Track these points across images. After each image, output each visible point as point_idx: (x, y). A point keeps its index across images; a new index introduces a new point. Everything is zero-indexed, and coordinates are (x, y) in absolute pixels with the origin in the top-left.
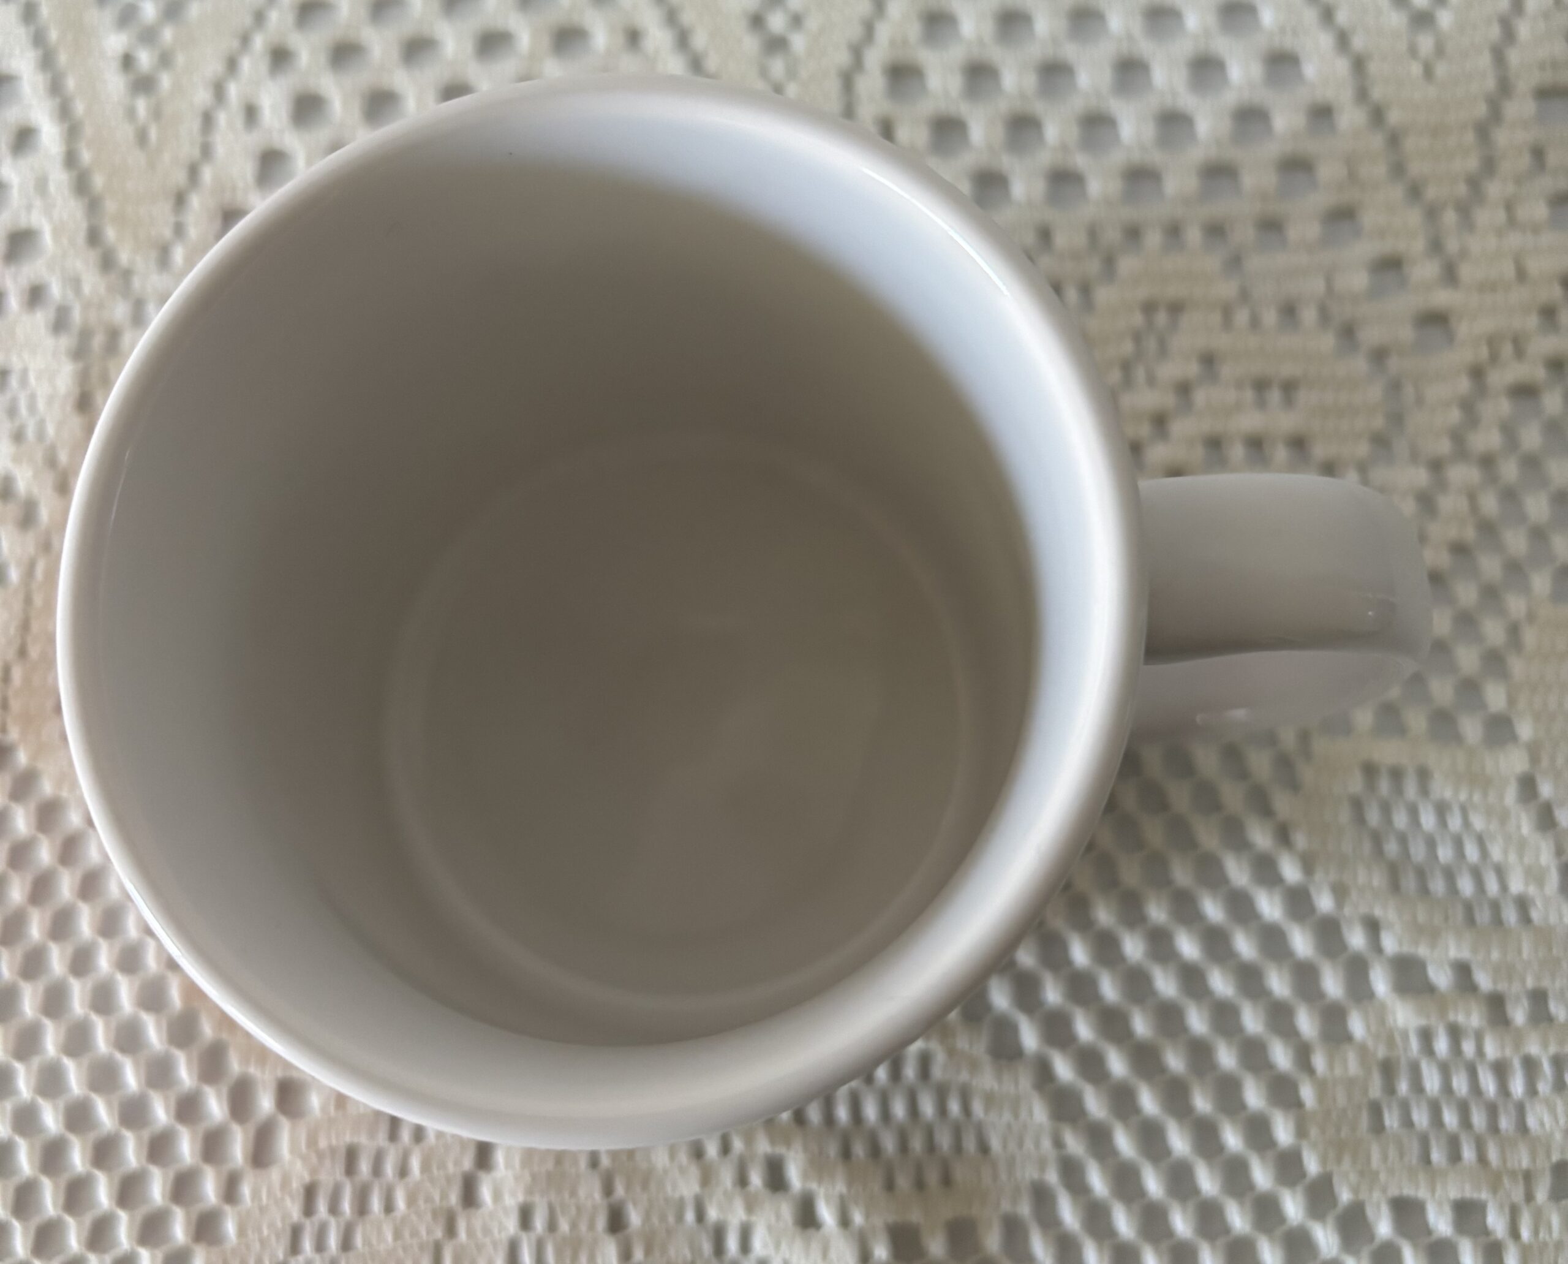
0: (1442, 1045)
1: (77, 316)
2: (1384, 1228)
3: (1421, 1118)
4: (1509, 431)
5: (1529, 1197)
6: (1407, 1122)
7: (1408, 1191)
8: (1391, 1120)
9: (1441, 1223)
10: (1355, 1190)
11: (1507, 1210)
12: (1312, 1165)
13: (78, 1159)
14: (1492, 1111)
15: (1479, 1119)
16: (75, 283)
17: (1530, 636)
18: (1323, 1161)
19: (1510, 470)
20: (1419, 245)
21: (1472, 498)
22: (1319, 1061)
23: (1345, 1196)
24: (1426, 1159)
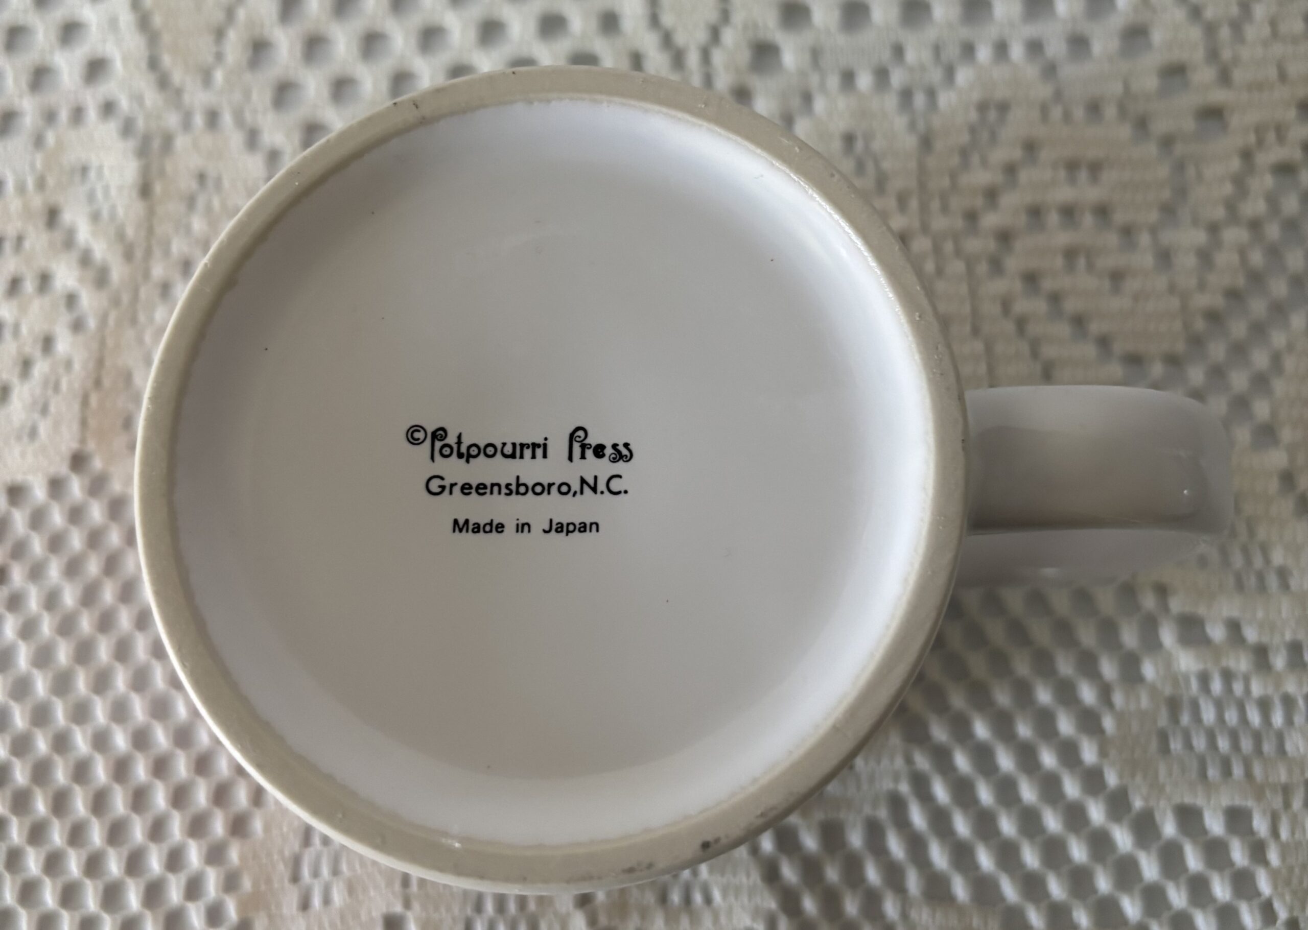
0: (1217, 686)
1: (140, 124)
2: (1169, 828)
3: (1200, 743)
4: (1273, 201)
5: (1287, 805)
6: (1188, 745)
7: (1188, 800)
8: (1176, 745)
9: (1215, 825)
10: (1146, 799)
11: (1269, 815)
12: (1112, 779)
13: (141, 771)
14: (1257, 738)
15: (1246, 745)
16: (138, 99)
17: (1289, 363)
18: (1121, 777)
19: (1273, 231)
20: (1198, 55)
21: (1242, 252)
22: (1118, 698)
23: (1138, 803)
24: (1203, 774)
